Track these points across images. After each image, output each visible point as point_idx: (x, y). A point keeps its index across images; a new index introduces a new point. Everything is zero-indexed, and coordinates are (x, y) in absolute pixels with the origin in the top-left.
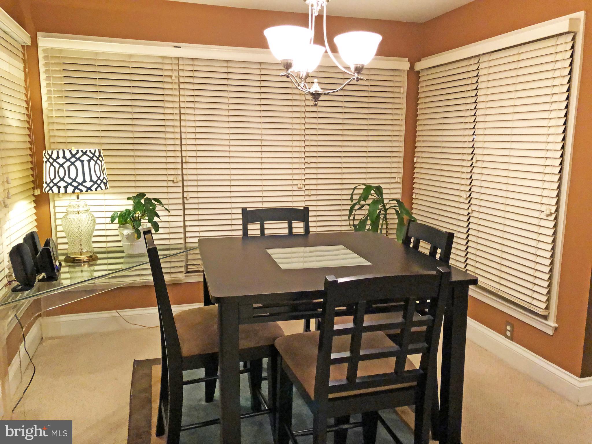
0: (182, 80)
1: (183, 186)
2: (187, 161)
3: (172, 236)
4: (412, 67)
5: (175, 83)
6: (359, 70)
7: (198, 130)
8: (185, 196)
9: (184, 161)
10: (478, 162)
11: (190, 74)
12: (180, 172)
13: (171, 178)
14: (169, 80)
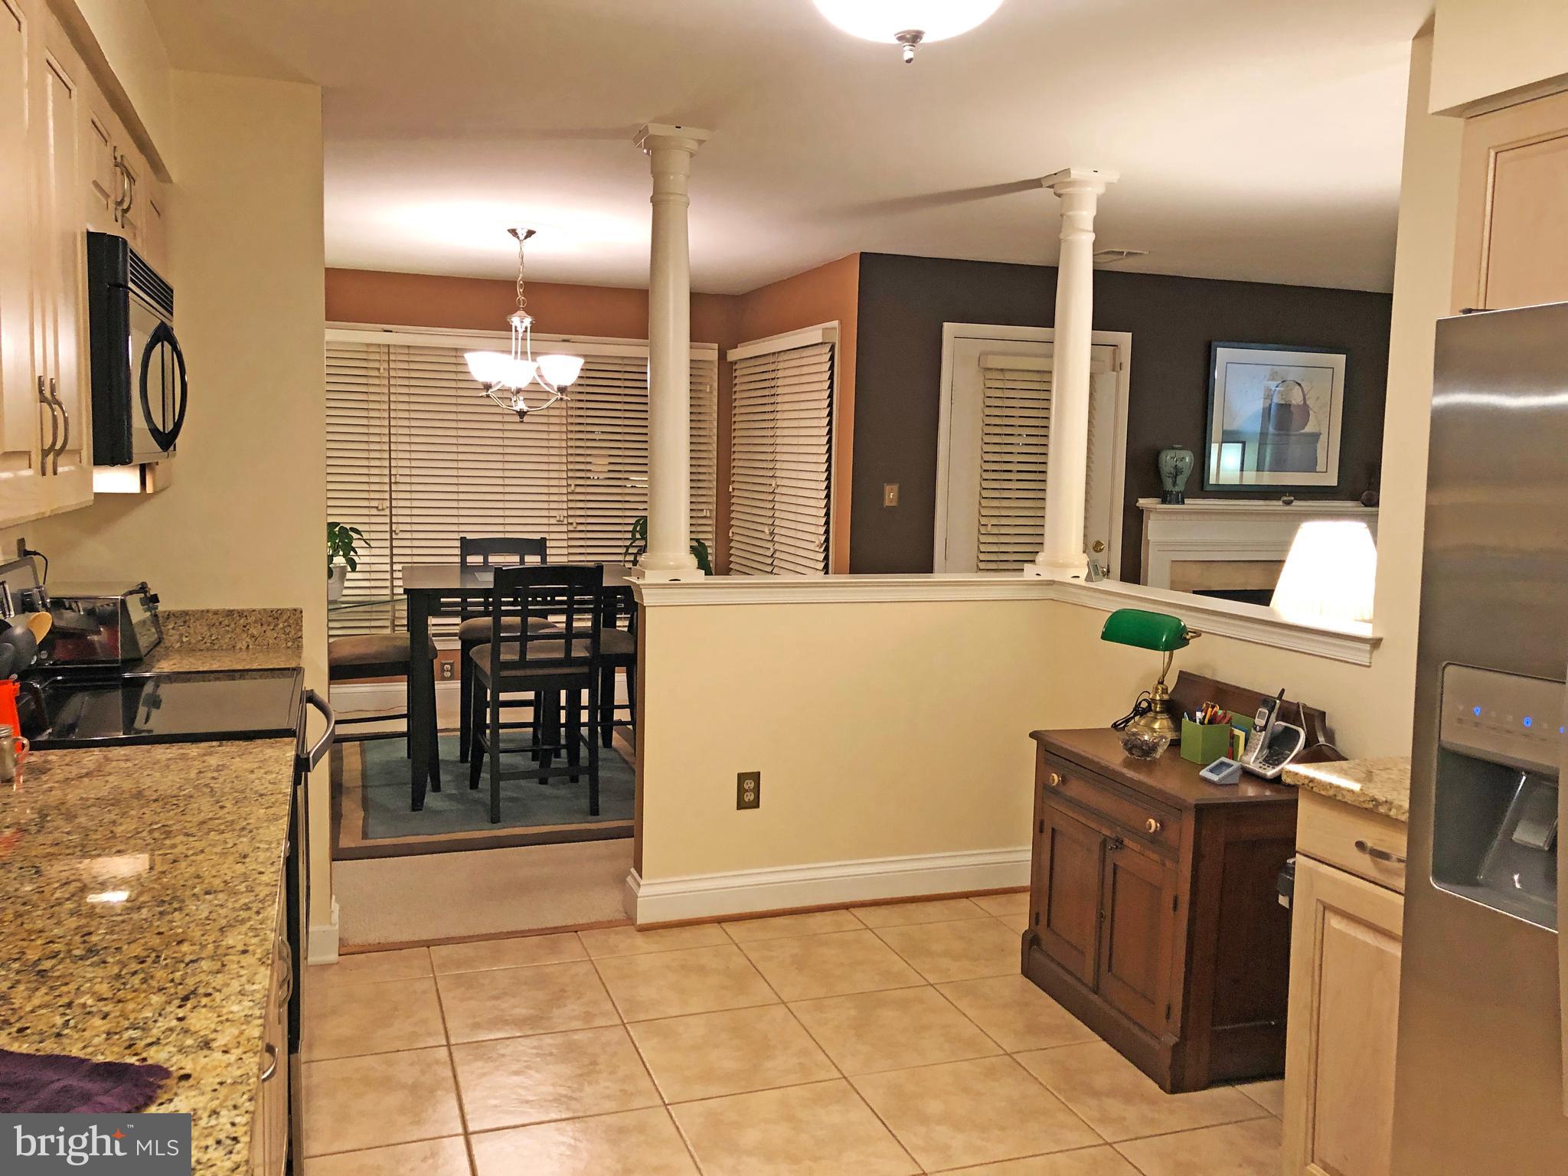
0: (392, 373)
1: (391, 515)
2: (397, 481)
3: (373, 584)
4: (722, 355)
5: (384, 377)
6: (562, 390)
7: (414, 439)
8: (394, 529)
9: (393, 481)
10: (779, 487)
11: (405, 366)
12: (387, 496)
13: (374, 503)
14: (376, 373)
